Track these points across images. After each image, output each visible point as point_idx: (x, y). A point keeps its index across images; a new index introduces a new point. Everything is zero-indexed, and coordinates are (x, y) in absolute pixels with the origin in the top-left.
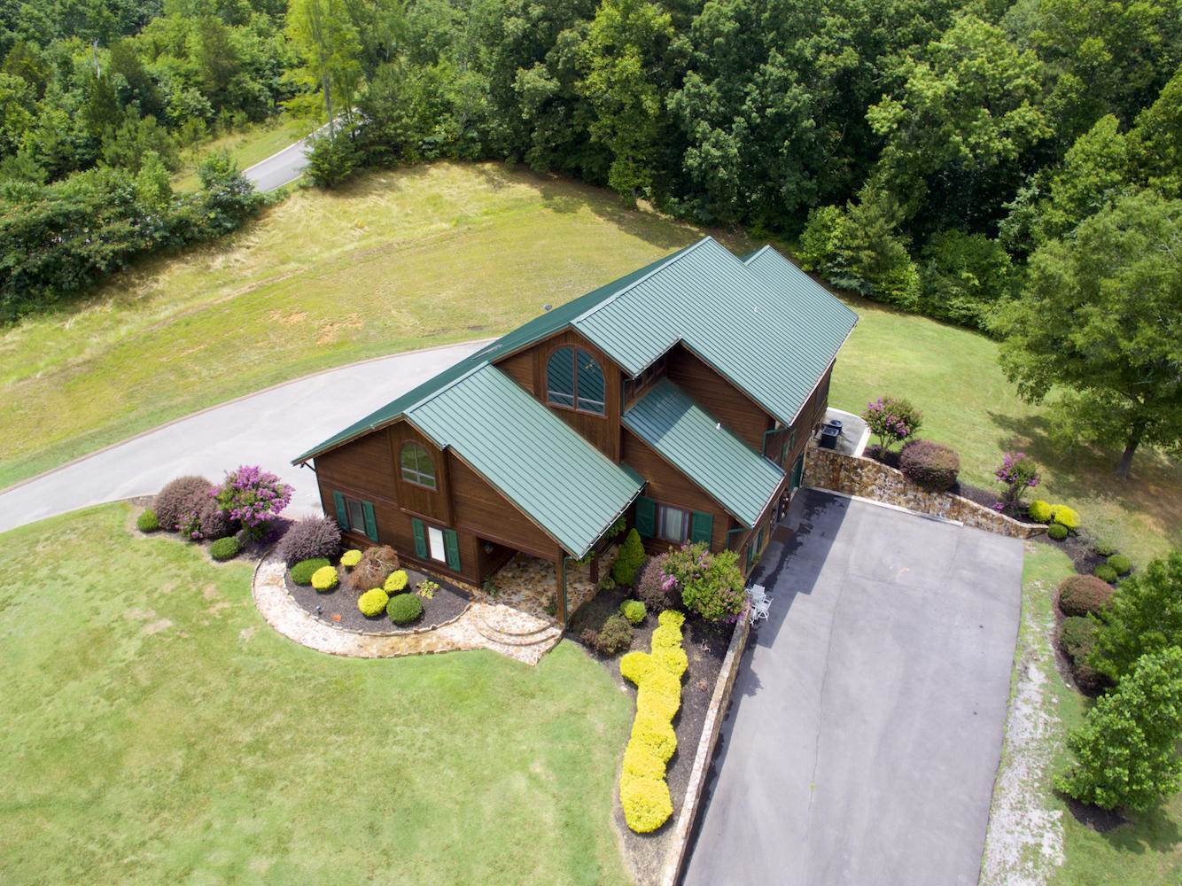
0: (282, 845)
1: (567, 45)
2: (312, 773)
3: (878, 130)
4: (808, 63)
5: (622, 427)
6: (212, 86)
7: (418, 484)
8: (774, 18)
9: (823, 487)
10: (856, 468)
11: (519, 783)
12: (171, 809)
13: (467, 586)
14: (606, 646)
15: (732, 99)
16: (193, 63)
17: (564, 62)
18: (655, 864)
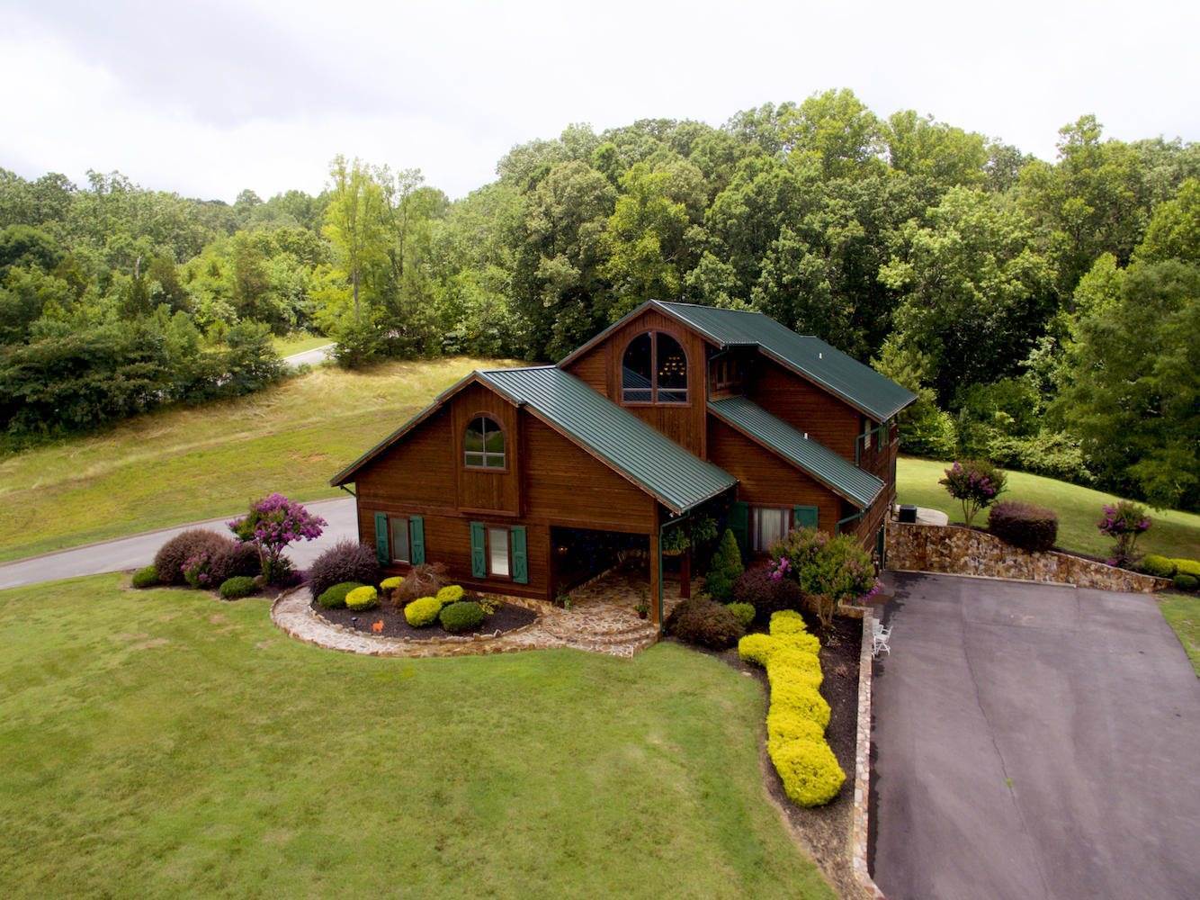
0: (311, 815)
1: (589, 234)
2: (352, 748)
3: (892, 285)
4: (819, 235)
5: (708, 413)
6: (241, 300)
7: (485, 467)
8: (780, 200)
9: (910, 568)
10: (943, 538)
11: (636, 754)
12: (153, 786)
13: (533, 602)
14: (717, 633)
15: (749, 276)
16: (224, 283)
17: (586, 250)
18: (835, 842)
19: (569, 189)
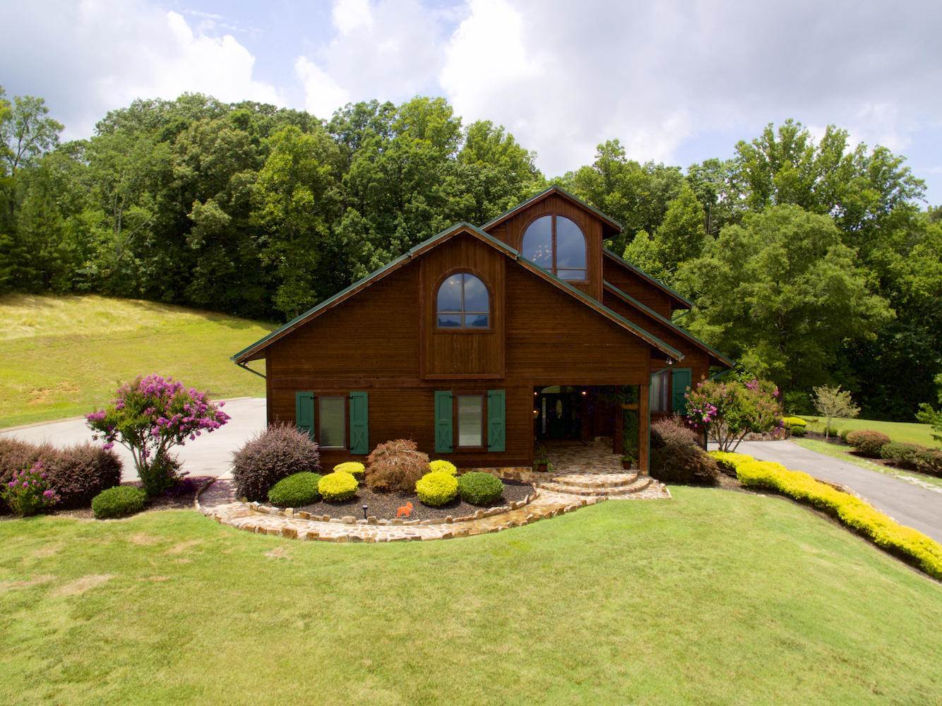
1: (241, 183)
5: (604, 289)
7: (462, 327)
17: (238, 198)
19: (219, 141)
